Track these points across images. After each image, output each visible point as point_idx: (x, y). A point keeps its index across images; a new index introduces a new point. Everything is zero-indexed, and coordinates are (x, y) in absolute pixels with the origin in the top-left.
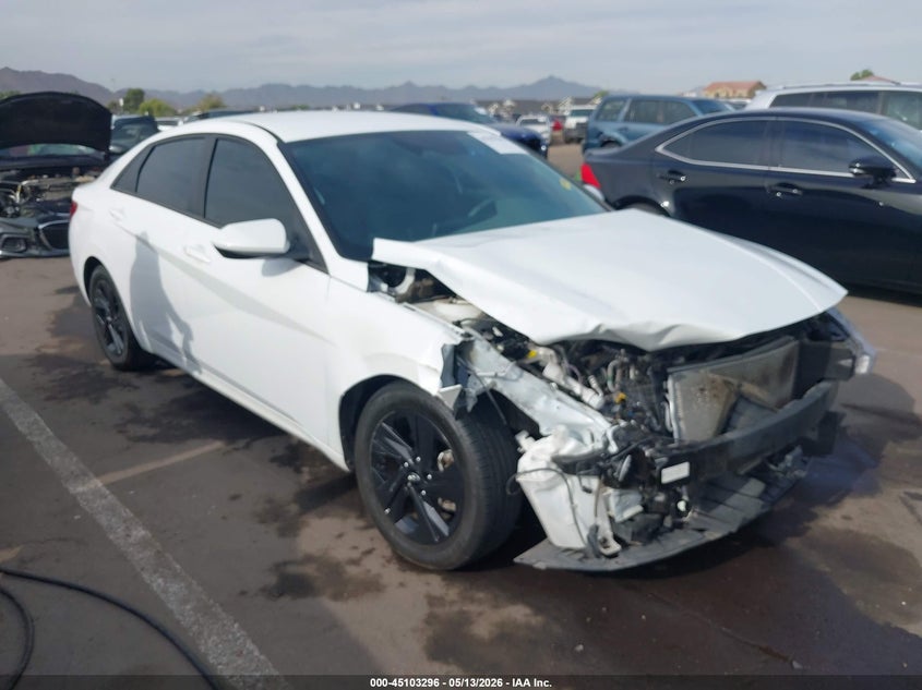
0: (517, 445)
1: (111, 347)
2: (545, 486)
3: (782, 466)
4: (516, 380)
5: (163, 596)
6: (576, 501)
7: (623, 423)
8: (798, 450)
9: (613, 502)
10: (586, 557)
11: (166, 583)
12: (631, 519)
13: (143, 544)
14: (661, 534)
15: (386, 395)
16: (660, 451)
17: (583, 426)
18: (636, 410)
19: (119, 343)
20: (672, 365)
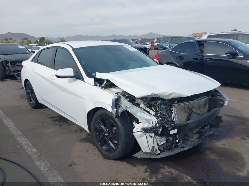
0: (133, 125)
1: (31, 102)
2: (140, 136)
3: (204, 130)
4: (133, 108)
5: (39, 167)
6: (148, 140)
7: (160, 119)
8: (209, 126)
9: (158, 140)
10: (151, 155)
11: (41, 163)
12: (163, 144)
13: (36, 153)
14: (172, 149)
15: (99, 113)
16: (169, 126)
17: (150, 120)
18: (164, 115)
19: (33, 101)
20: (173, 103)
